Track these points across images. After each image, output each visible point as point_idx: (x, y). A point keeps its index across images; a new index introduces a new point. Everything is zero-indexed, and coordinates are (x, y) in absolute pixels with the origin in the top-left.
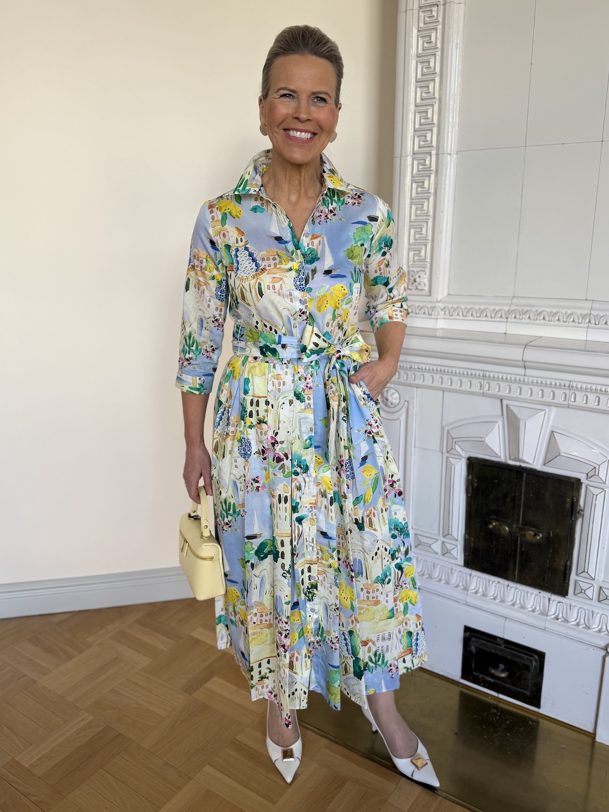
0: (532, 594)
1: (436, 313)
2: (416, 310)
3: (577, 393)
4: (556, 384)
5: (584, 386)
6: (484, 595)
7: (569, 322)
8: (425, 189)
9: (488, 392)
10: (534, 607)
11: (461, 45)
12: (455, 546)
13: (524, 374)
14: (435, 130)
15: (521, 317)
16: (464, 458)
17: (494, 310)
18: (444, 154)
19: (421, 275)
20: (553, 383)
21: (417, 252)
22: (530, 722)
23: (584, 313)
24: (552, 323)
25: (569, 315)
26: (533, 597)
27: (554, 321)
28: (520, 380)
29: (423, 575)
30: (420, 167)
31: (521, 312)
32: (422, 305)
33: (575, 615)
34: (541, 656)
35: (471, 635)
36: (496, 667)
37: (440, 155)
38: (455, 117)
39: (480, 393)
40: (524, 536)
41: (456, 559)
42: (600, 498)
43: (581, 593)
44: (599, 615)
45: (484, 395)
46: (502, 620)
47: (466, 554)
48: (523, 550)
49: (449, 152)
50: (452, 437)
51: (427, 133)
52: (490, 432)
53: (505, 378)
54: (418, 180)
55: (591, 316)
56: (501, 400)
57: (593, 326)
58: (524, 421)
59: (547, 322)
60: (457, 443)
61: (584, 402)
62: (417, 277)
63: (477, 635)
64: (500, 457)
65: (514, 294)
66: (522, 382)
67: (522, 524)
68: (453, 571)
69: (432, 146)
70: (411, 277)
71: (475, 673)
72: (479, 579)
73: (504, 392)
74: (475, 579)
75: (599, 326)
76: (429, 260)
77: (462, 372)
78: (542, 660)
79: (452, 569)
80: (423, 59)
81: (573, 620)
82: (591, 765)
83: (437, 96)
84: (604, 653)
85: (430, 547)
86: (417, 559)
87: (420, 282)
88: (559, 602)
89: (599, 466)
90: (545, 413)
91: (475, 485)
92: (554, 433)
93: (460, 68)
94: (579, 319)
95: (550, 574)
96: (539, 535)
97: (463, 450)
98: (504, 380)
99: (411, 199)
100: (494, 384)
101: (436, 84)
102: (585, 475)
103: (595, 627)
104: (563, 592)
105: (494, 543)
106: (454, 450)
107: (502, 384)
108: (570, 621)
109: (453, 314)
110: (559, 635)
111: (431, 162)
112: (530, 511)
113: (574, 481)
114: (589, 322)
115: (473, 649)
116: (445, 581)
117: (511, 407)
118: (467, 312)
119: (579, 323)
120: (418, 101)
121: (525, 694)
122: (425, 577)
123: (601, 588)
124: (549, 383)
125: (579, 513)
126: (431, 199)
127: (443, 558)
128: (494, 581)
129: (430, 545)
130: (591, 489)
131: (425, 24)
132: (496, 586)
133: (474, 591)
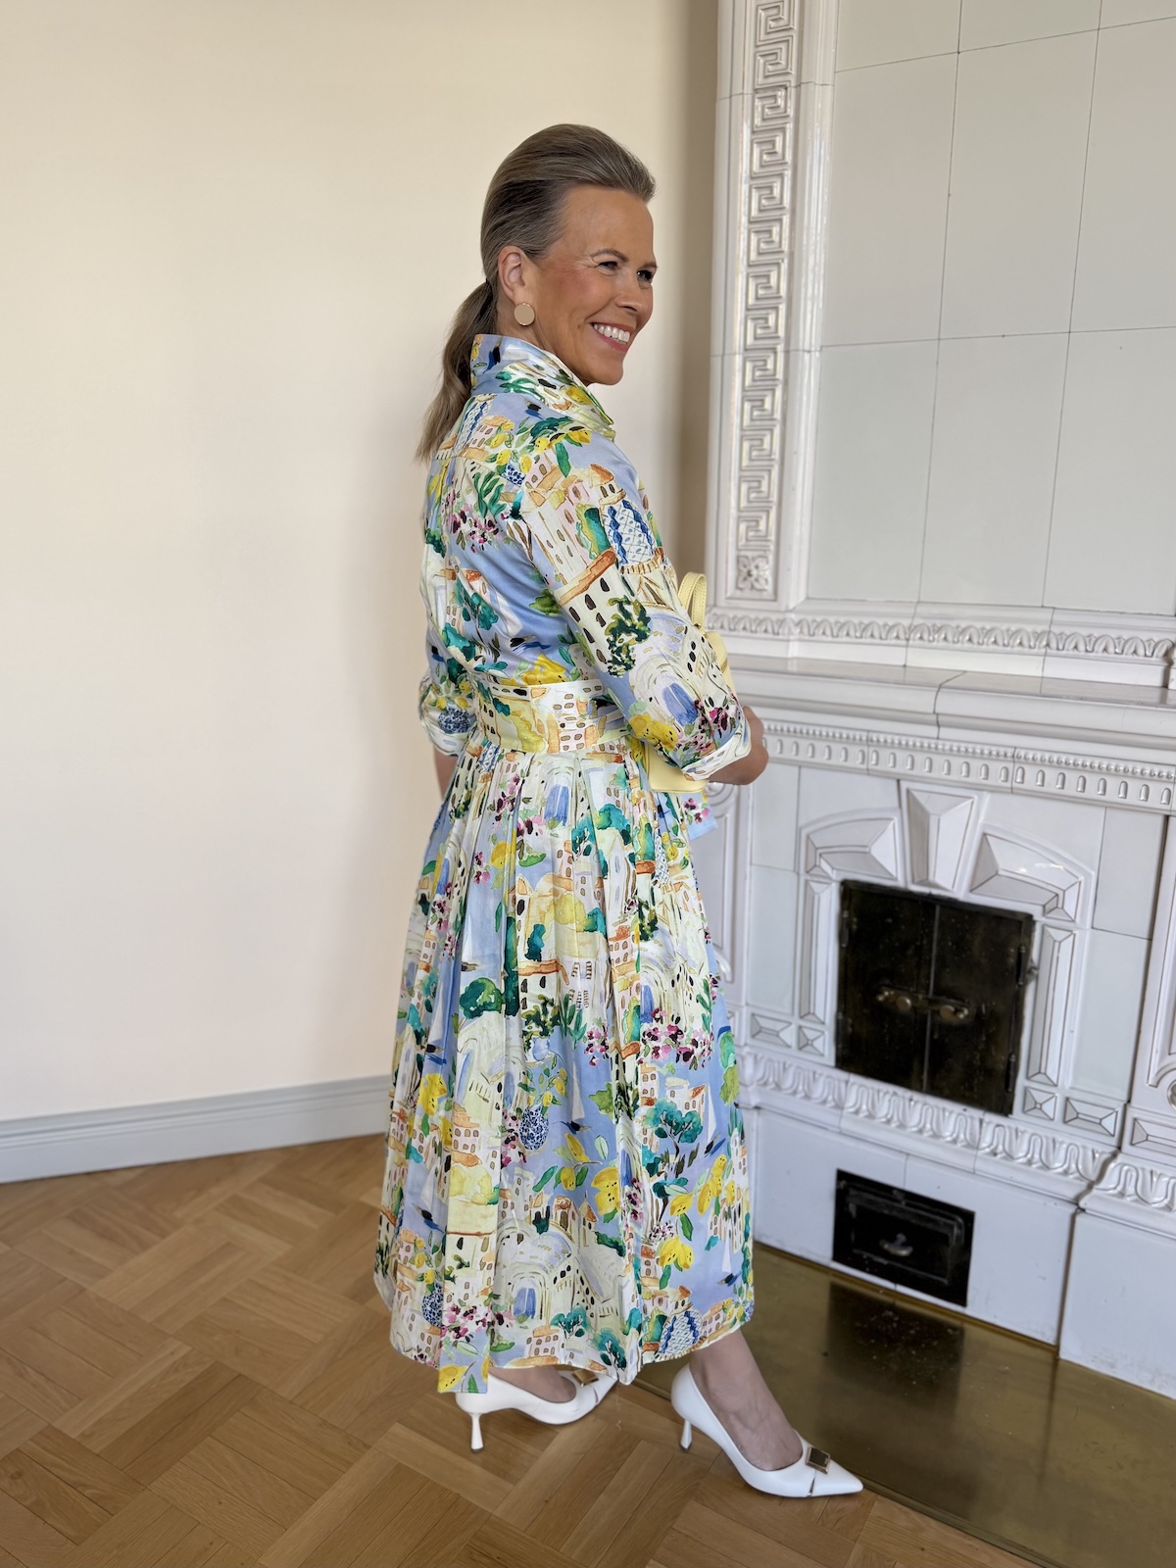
0: (951, 1112)
1: (786, 631)
2: (751, 626)
3: (1026, 767)
4: (990, 753)
5: (1039, 756)
6: (871, 1116)
7: (1013, 646)
8: (765, 413)
9: (876, 768)
10: (955, 1135)
11: (828, 158)
12: (818, 1034)
13: (936, 736)
14: (783, 308)
15: (931, 638)
17: (885, 625)
18: (797, 350)
19: (761, 565)
20: (986, 752)
21: (753, 524)
22: (949, 1331)
23: (1039, 631)
24: (984, 647)
25: (1014, 633)
26: (953, 1118)
27: (987, 644)
28: (929, 747)
29: (765, 1084)
30: (758, 373)
31: (931, 629)
32: (762, 616)
33: (1025, 1147)
34: (968, 1217)
35: (849, 1185)
36: (892, 1240)
37: (792, 354)
38: (816, 285)
39: (863, 770)
40: (938, 1012)
41: (822, 1055)
42: (1067, 945)
43: (1035, 1110)
44: (1065, 1146)
45: (868, 772)
46: (902, 1159)
47: (840, 1046)
48: (936, 1037)
49: (807, 347)
50: (815, 845)
51: (768, 314)
52: (879, 837)
53: (904, 742)
54: (754, 397)
55: (1052, 635)
56: (898, 781)
57: (1055, 652)
58: (937, 818)
59: (976, 646)
60: (824, 856)
61: (1039, 783)
62: (752, 568)
63: (859, 1185)
64: (896, 879)
65: (919, 598)
66: (933, 750)
67: (934, 993)
68: (817, 1076)
69: (778, 337)
70: (742, 568)
71: (856, 1251)
72: (861, 1089)
73: (903, 768)
74: (854, 1090)
75: (1064, 652)
76: (772, 537)
77: (831, 734)
78: (969, 1224)
79: (814, 1073)
80: (761, 182)
81: (1021, 1154)
82: (1051, 1398)
83: (785, 247)
84: (1072, 1209)
85: (778, 1036)
86: (756, 1057)
87: (759, 576)
88: (998, 1126)
89: (1064, 891)
90: (973, 803)
91: (855, 927)
92: (988, 837)
93: (826, 197)
94: (1030, 641)
95: (981, 1078)
96: (962, 1011)
97: (833, 868)
98: (904, 747)
99: (742, 429)
100: (885, 753)
101: (784, 227)
102: (1040, 909)
103: (1058, 1166)
104: (1004, 1107)
105: (887, 1026)
106: (819, 868)
107: (901, 755)
108: (1016, 1156)
109: (816, 631)
110: (997, 1181)
111: (777, 364)
112: (948, 970)
113: (1020, 918)
114: (1048, 645)
115: (852, 1208)
116: (803, 1094)
117: (916, 794)
118: (840, 629)
119: (1030, 647)
120: (753, 256)
121: (942, 1283)
122: (769, 1087)
123: (1067, 1099)
124: (978, 751)
125: (1030, 972)
126: (777, 431)
127: (800, 1054)
128: (887, 1092)
129: (778, 1032)
130: (1051, 930)
131: (764, 120)
132: (890, 1101)
133: (852, 1110)
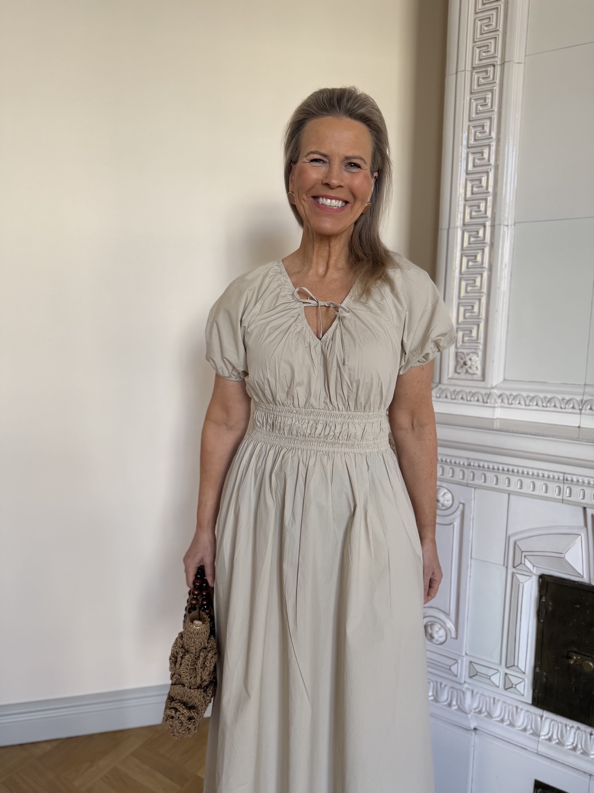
1: (493, 401)
6: (560, 743)
8: (477, 264)
9: (569, 498)
12: (521, 680)
14: (490, 199)
16: (536, 575)
17: (563, 399)
18: (500, 225)
19: (473, 358)
21: (468, 332)
29: (480, 712)
30: (472, 239)
37: (497, 227)
39: (559, 499)
41: (522, 695)
45: (563, 501)
47: (536, 691)
49: (506, 223)
50: (520, 549)
51: (480, 203)
52: (571, 547)
54: (469, 254)
56: (585, 508)
60: (526, 557)
62: (467, 359)
64: (583, 577)
65: (585, 382)
68: (519, 710)
69: (487, 217)
72: (553, 723)
73: (591, 500)
74: (548, 722)
76: (481, 341)
77: (535, 474)
79: (517, 708)
80: (476, 123)
83: (492, 161)
85: (490, 679)
86: (472, 692)
87: (472, 365)
91: (550, 608)
97: (534, 566)
98: (575, 483)
99: (461, 273)
100: (577, 490)
101: (492, 150)
105: (573, 680)
106: (523, 565)
107: (588, 490)
109: (513, 402)
111: (485, 234)
116: (508, 722)
118: (531, 401)
120: (470, 167)
122: (483, 715)
126: (485, 275)
127: (506, 693)
128: (573, 727)
131: (479, 85)
132: (575, 733)
133: (547, 737)
